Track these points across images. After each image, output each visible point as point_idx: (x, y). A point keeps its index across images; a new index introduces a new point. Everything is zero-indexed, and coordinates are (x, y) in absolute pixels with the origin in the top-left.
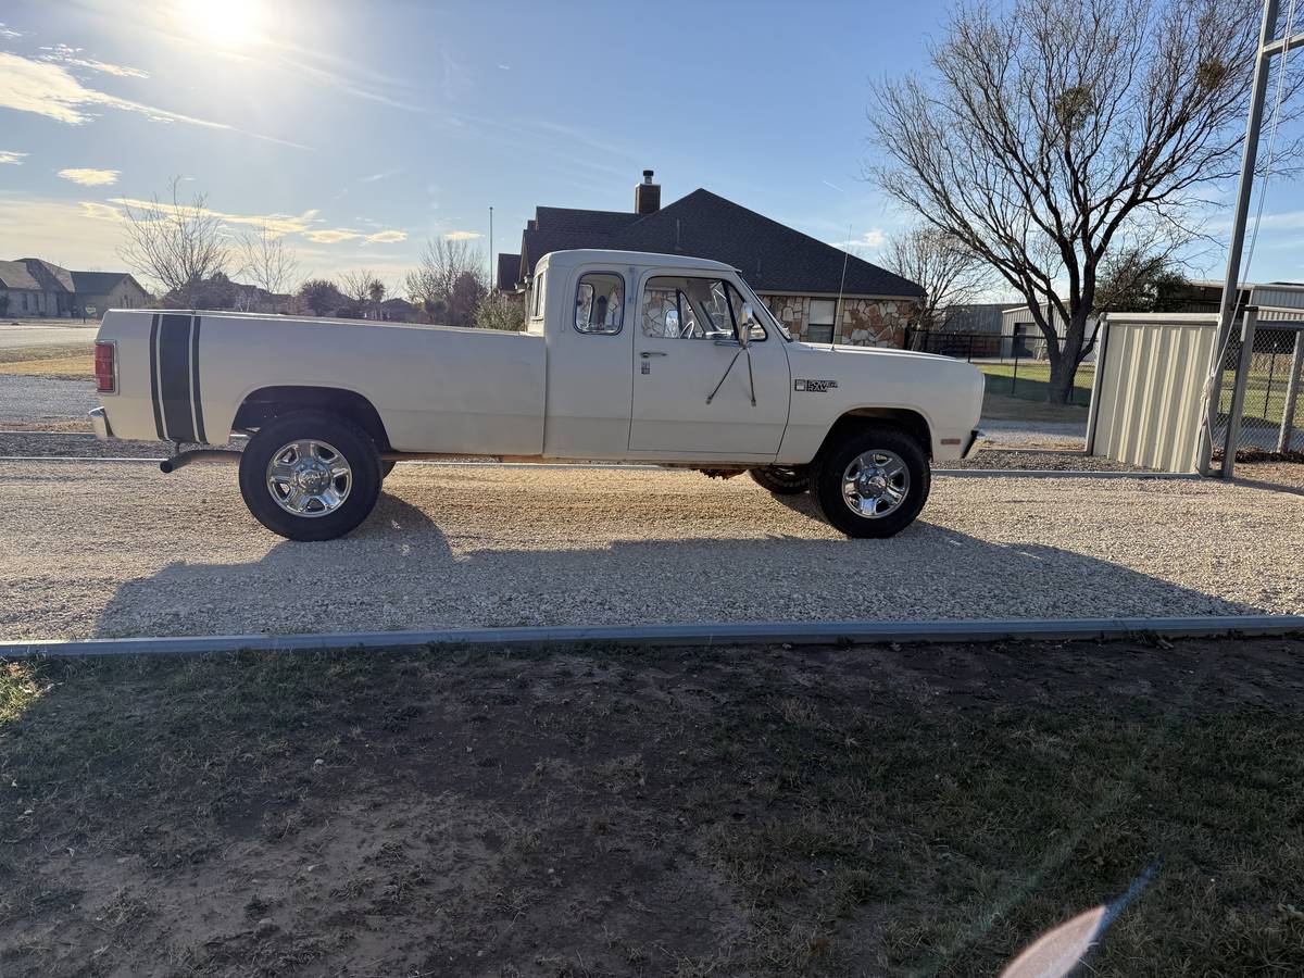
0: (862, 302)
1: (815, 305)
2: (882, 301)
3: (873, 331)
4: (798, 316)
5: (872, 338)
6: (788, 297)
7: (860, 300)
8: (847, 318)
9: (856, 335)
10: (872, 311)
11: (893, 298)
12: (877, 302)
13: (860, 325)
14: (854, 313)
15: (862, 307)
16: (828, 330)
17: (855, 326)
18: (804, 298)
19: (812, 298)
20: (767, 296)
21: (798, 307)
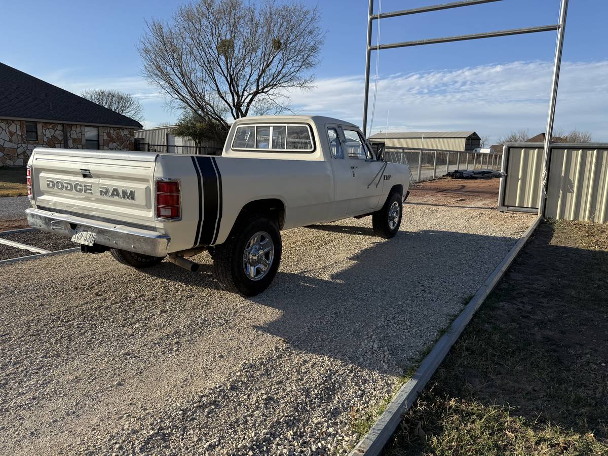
0: (112, 129)
1: (87, 129)
2: (121, 128)
3: (119, 144)
4: (79, 135)
5: (118, 147)
6: (72, 125)
7: (111, 127)
8: (106, 137)
9: (111, 145)
10: (117, 133)
11: (127, 127)
12: (119, 129)
13: (113, 140)
14: (109, 134)
15: (112, 131)
16: (97, 142)
17: (110, 141)
18: (81, 125)
19: (86, 126)
20: (61, 124)
21: (78, 130)
